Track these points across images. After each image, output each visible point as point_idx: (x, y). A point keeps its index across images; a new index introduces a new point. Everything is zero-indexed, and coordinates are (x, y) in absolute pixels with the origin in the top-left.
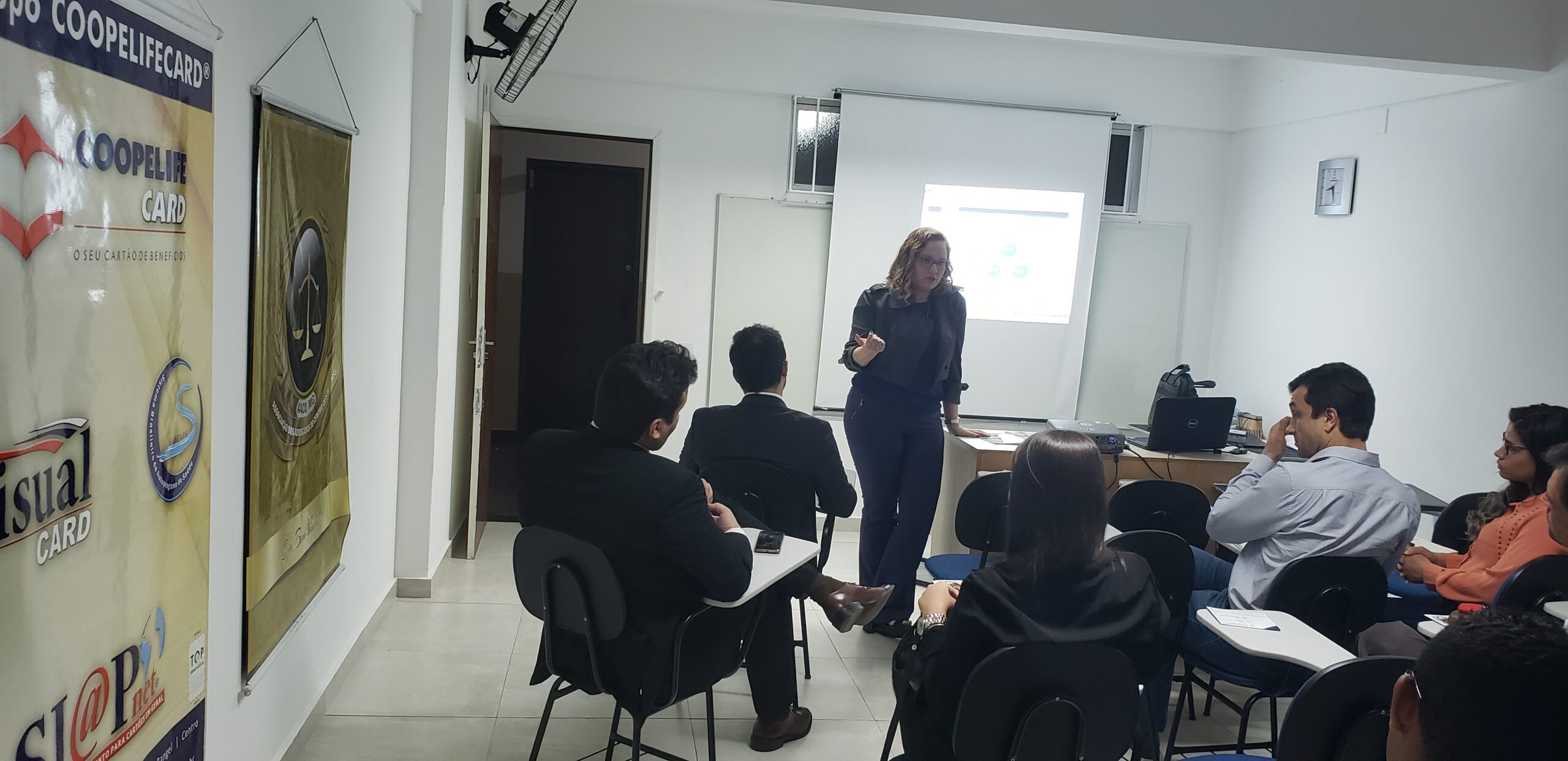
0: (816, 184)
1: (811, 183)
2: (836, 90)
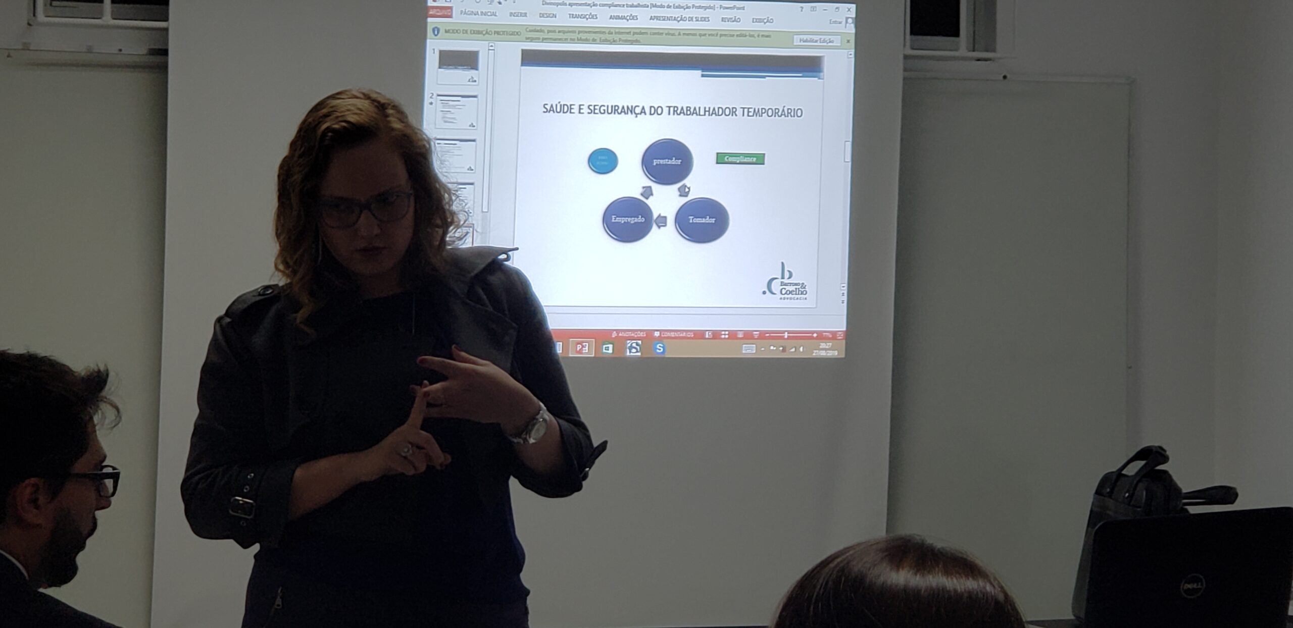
0: (113, 2)
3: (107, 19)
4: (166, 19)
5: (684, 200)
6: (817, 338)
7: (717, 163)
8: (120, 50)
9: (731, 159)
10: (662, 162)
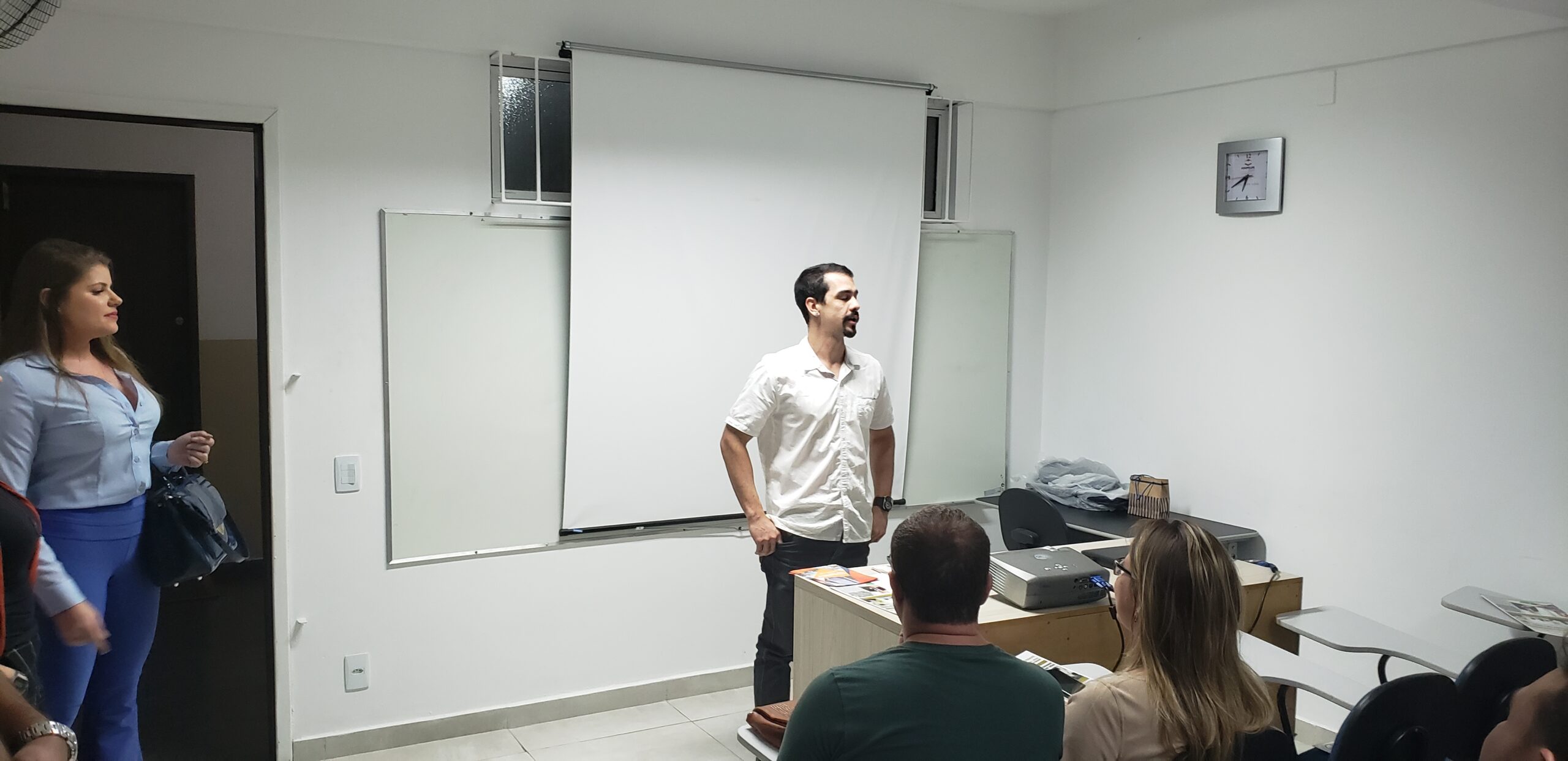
0: (542, 190)
1: (535, 189)
2: (564, 43)
3: (539, 201)
4: (569, 201)
8: (541, 217)
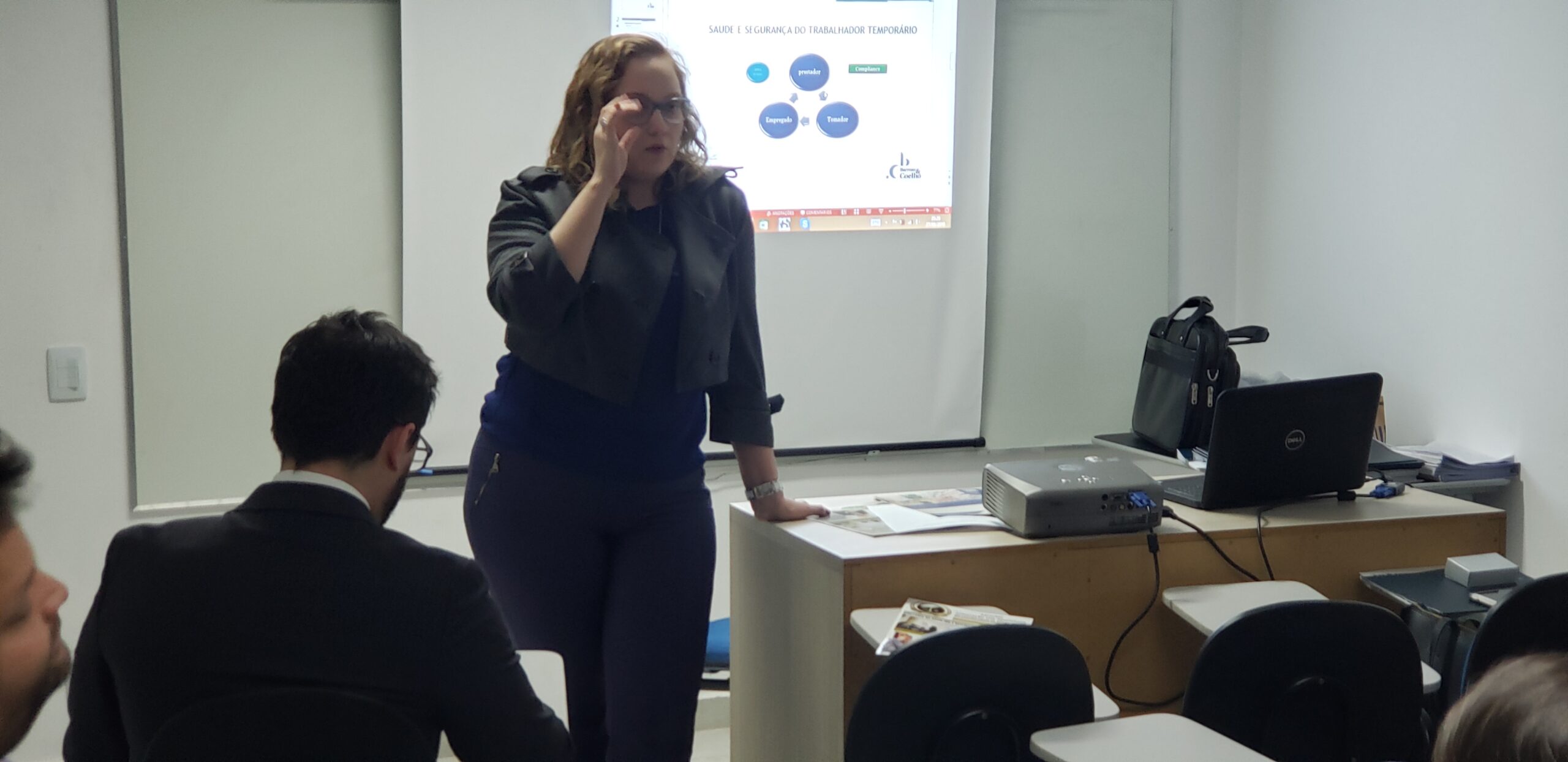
5: (824, 104)
6: (930, 213)
7: (850, 72)
9: (861, 69)
10: (806, 72)
